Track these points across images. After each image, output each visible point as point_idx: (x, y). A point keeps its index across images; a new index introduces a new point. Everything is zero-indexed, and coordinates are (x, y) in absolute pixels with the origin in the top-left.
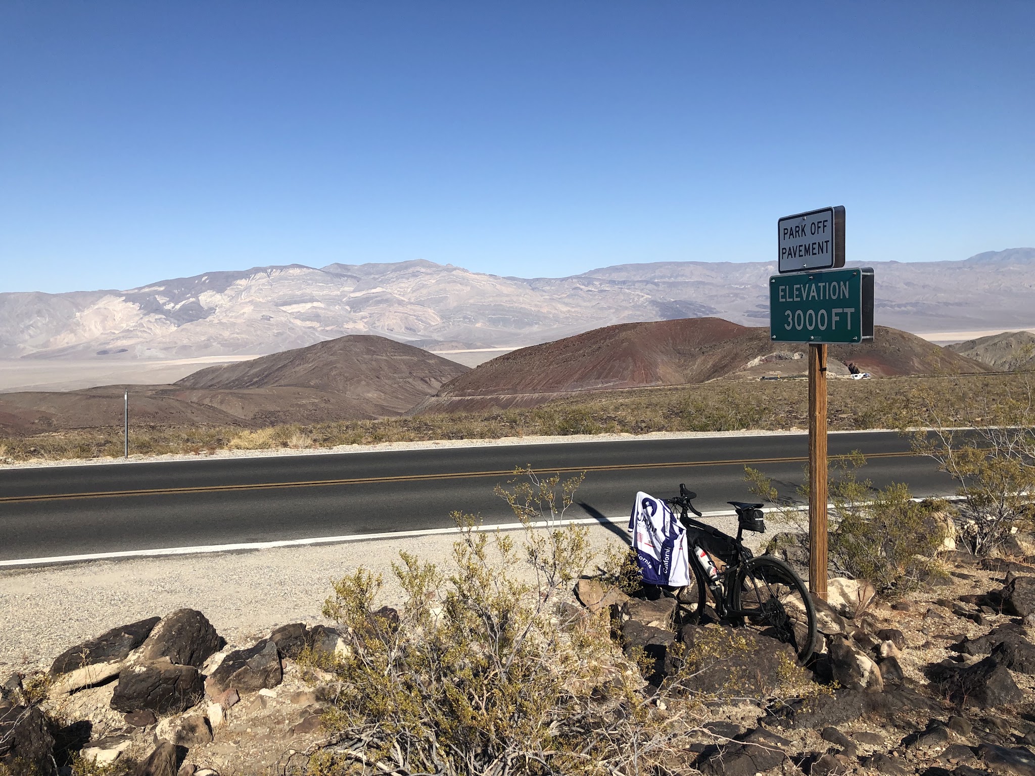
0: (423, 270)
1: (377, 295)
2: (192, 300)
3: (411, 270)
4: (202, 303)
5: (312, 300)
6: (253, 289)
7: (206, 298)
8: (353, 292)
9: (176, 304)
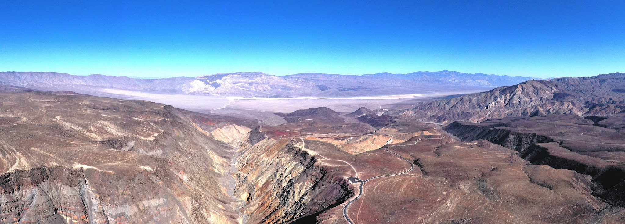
0: (262, 75)
1: (255, 81)
2: (215, 81)
3: (259, 75)
4: (217, 82)
5: (241, 83)
6: (227, 79)
7: (218, 81)
8: (249, 80)
9: (211, 82)
